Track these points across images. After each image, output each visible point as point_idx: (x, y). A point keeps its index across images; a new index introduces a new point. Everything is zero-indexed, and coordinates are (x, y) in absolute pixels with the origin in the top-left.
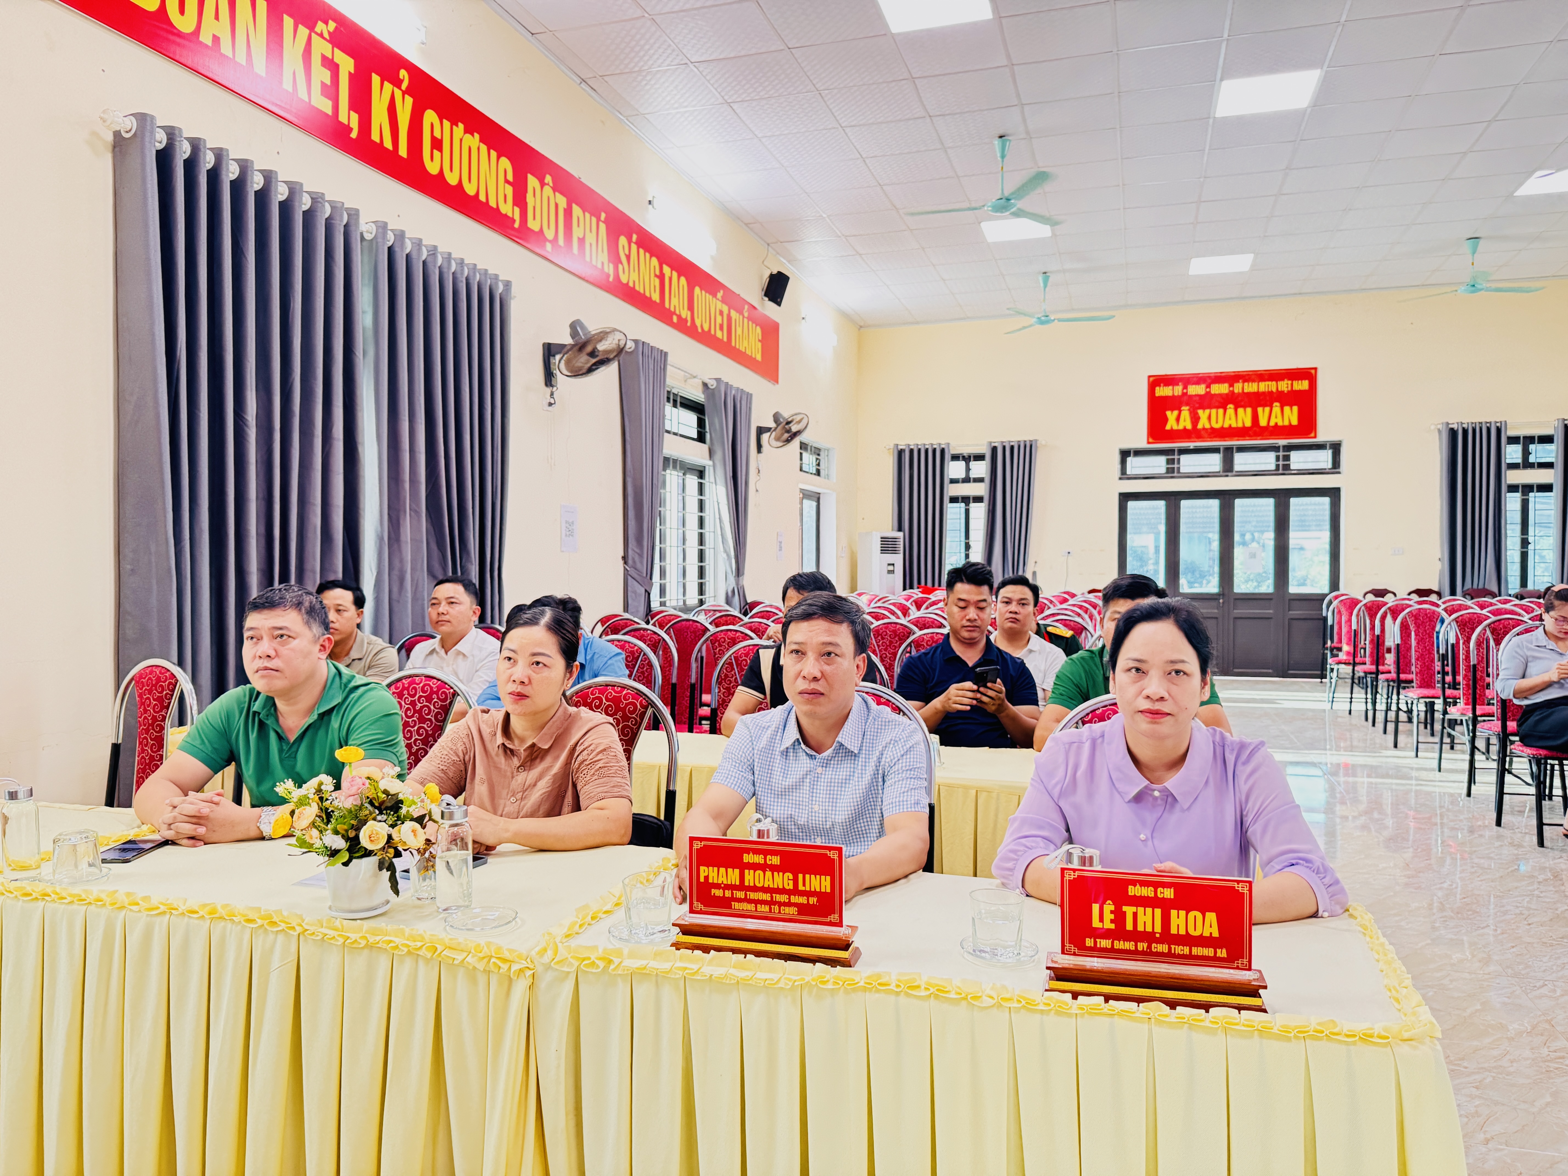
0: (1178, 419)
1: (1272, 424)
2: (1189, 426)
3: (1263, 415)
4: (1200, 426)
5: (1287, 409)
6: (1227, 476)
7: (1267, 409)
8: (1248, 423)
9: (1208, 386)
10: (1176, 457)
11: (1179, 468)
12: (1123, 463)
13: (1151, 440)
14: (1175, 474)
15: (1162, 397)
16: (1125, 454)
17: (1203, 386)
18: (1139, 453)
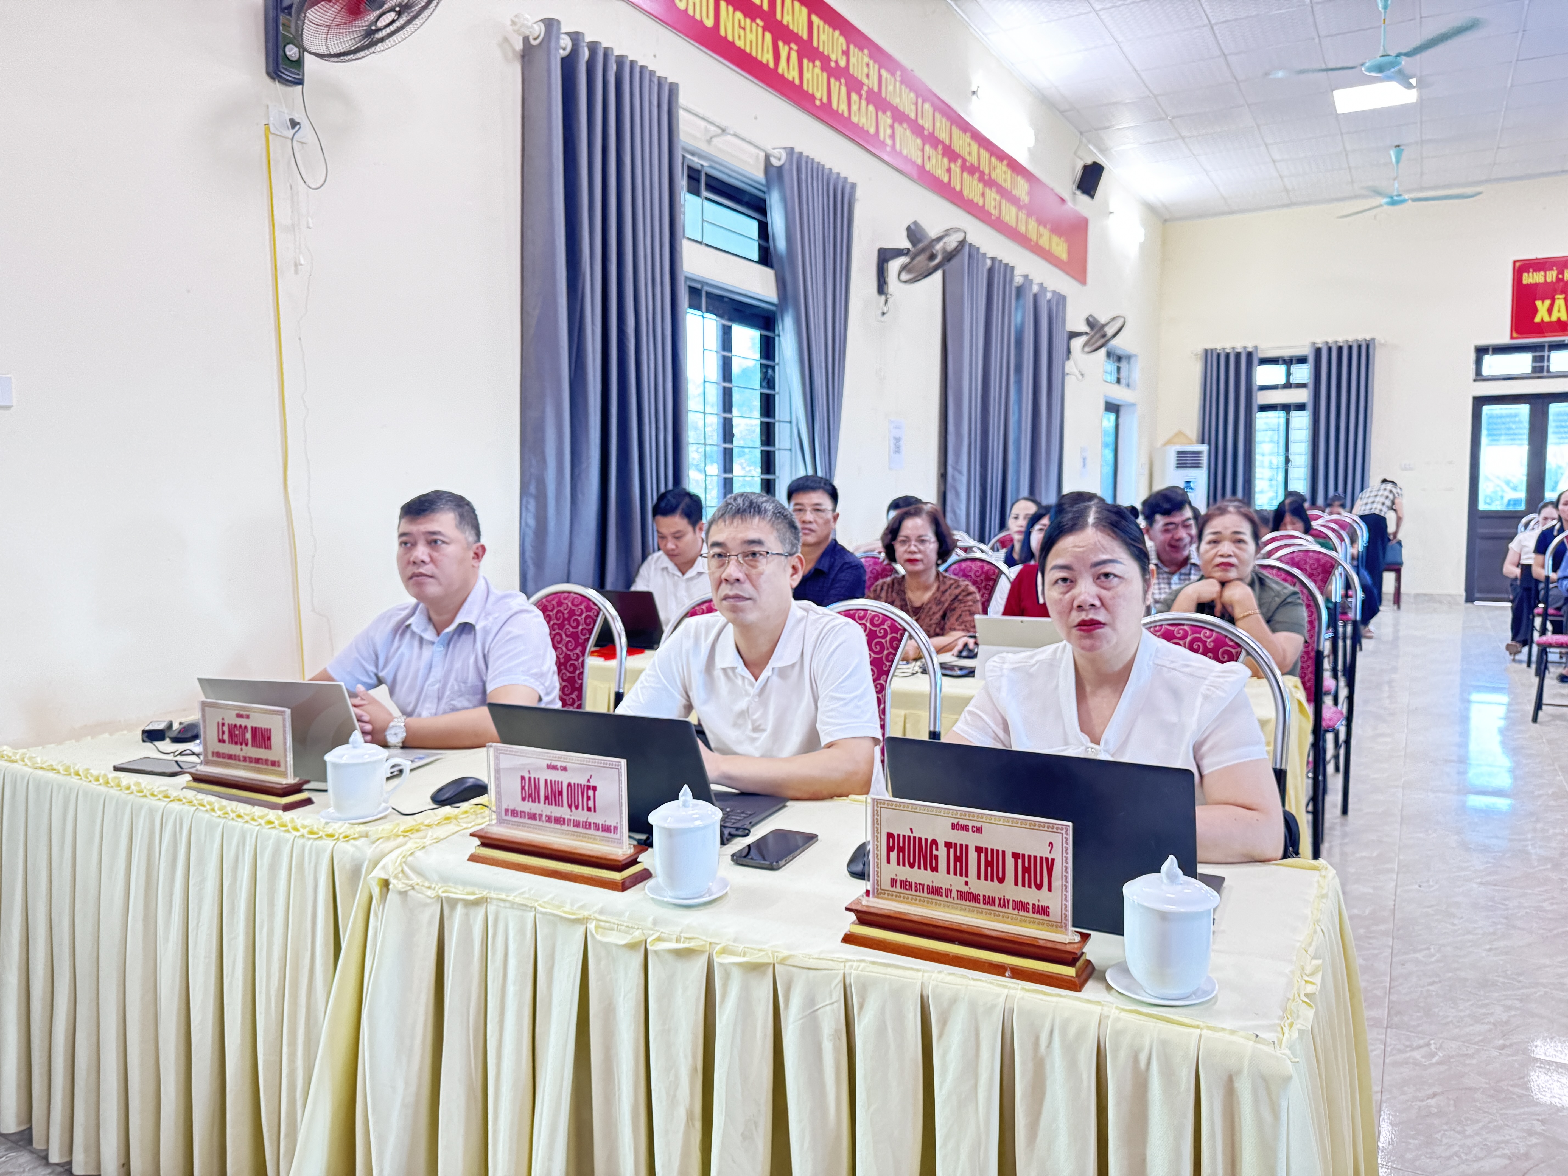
0: (1550, 311)
10: (1546, 354)
11: (1548, 367)
12: (1479, 362)
13: (1515, 335)
14: (1545, 374)
15: (1529, 286)
16: (1481, 351)
18: (1500, 350)
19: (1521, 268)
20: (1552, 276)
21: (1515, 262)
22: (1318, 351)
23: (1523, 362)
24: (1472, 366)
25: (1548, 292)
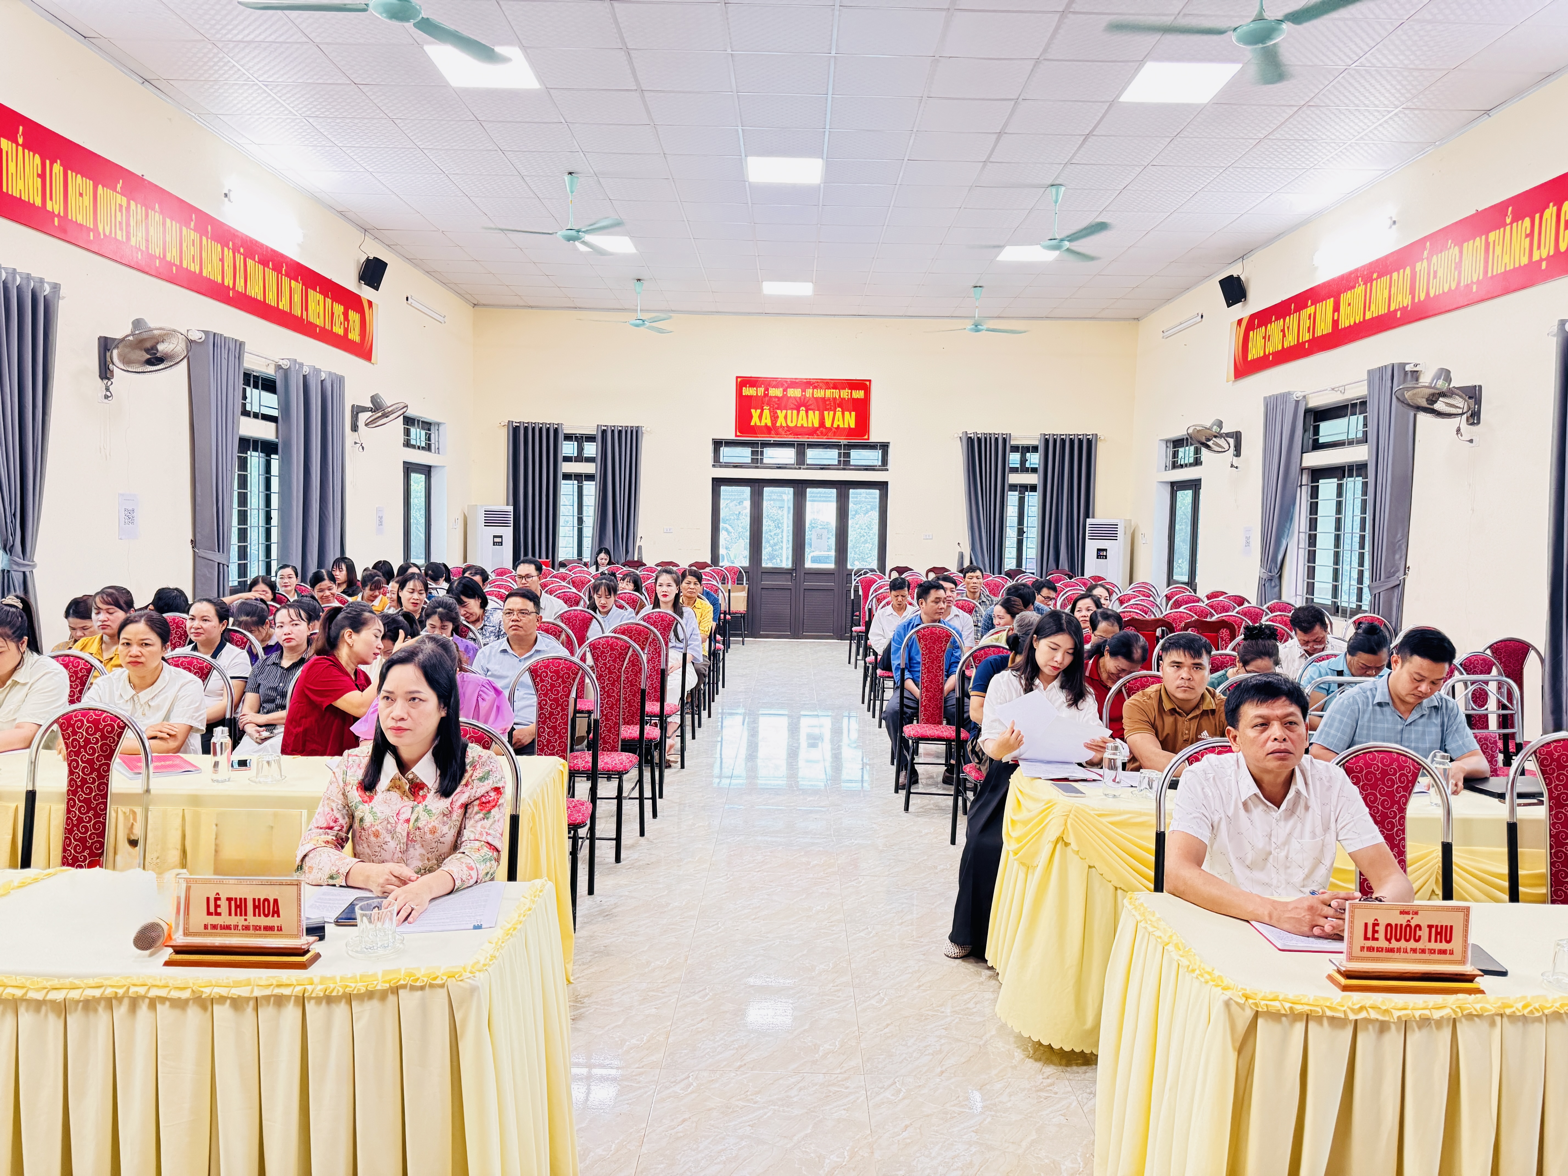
0: (760, 417)
1: (835, 426)
2: (769, 424)
3: (828, 417)
4: (778, 424)
5: (847, 414)
6: (800, 468)
7: (832, 413)
8: (816, 425)
9: (785, 390)
10: (759, 449)
11: (762, 459)
12: (716, 452)
13: (738, 434)
14: (759, 464)
15: (747, 396)
16: (718, 444)
17: (781, 389)
18: (730, 443)
19: (741, 382)
20: (761, 391)
21: (737, 378)
22: (603, 432)
23: (745, 454)
24: (711, 455)
25: (758, 403)
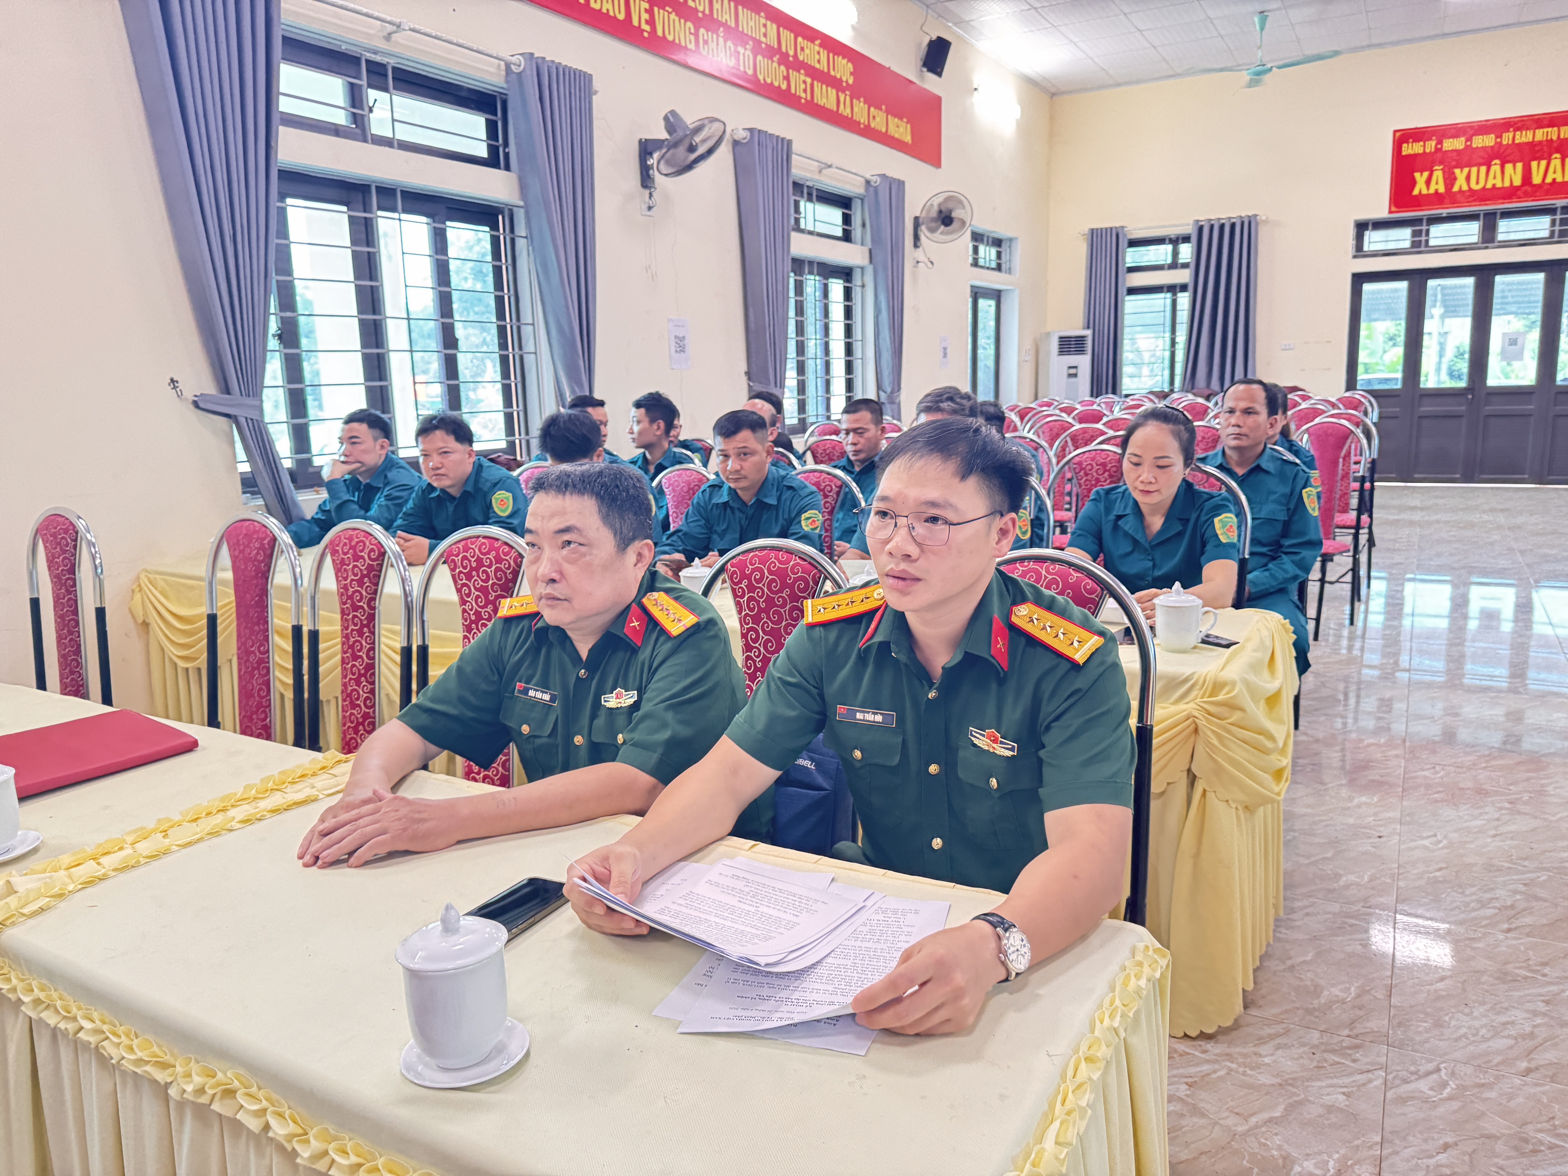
0: (1428, 182)
1: (1549, 180)
2: (1442, 189)
3: (1538, 169)
4: (1456, 189)
6: (1487, 248)
7: (1544, 163)
9: (1469, 139)
10: (1424, 228)
11: (1427, 241)
12: (1359, 238)
13: (1393, 209)
14: (1423, 249)
15: (1410, 156)
16: (1361, 227)
17: (1463, 139)
18: (1379, 225)
19: (1402, 137)
20: (1431, 146)
21: (1395, 132)
22: (1201, 229)
23: (1402, 237)
24: (1351, 242)
25: (1425, 163)
